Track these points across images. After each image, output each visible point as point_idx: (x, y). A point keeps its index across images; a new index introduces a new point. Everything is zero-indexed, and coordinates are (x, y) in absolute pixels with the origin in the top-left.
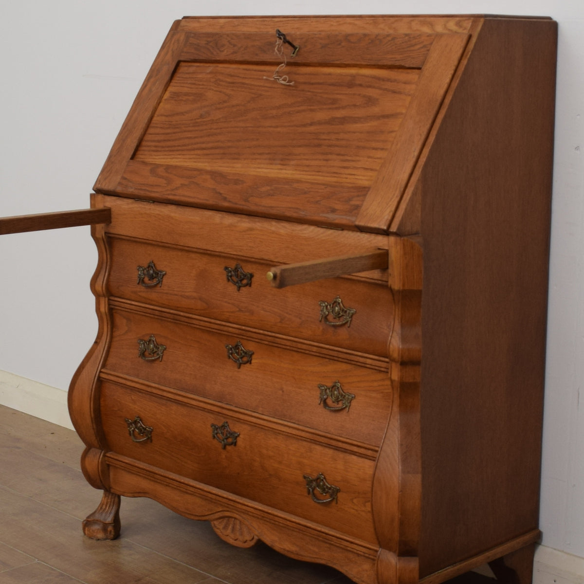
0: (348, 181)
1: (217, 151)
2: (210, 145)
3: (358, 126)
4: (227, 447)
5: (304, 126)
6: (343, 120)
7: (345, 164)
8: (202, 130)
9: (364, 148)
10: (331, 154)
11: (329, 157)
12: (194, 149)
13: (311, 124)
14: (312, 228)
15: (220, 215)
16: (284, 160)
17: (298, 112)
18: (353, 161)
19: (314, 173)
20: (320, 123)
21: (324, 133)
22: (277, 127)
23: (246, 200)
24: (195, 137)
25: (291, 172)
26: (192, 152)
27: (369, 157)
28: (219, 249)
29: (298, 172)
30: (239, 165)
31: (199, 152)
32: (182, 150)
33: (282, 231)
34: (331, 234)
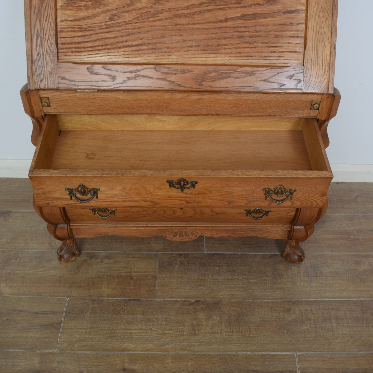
0: (279, 61)
1: (145, 47)
2: (135, 43)
3: (269, 20)
5: (221, 21)
6: (254, 16)
7: (272, 49)
8: (119, 31)
9: (282, 36)
10: (255, 42)
11: (255, 45)
12: (120, 48)
13: (226, 20)
14: (258, 94)
16: (216, 50)
17: (209, 11)
18: (277, 47)
19: (247, 58)
20: (234, 19)
21: (241, 27)
22: (194, 24)
23: (200, 84)
24: (114, 37)
25: (226, 58)
26: (120, 50)
27: (289, 43)
29: (234, 58)
30: (175, 57)
31: (127, 49)
32: (109, 49)
33: (230, 98)
34: (275, 96)
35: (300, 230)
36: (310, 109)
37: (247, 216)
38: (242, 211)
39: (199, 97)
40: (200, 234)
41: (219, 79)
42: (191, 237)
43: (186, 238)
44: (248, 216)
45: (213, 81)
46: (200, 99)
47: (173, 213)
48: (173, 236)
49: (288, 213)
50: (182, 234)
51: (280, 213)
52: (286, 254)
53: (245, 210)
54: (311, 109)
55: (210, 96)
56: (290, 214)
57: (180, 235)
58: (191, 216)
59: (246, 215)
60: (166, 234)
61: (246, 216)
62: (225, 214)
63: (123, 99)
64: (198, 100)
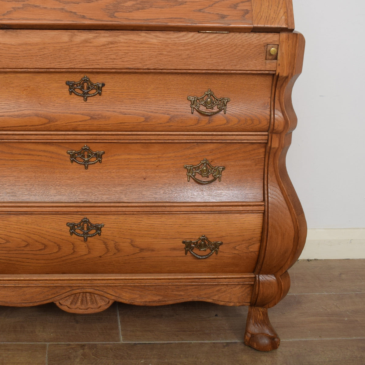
4: (89, 238)
14: (191, 34)
15: (70, 33)
23: (112, 16)
28: (68, 66)
33: (154, 41)
34: (215, 37)
35: (270, 283)
36: (264, 58)
37: (186, 254)
38: (179, 243)
39: (110, 39)
40: (113, 298)
41: (138, 9)
42: (99, 305)
43: (92, 306)
44: (189, 254)
45: (130, 12)
46: (112, 43)
47: (73, 249)
48: (71, 303)
49: (247, 248)
50: (86, 298)
51: (237, 248)
52: (249, 335)
53: (184, 242)
54: (266, 59)
55: (125, 37)
56: (252, 250)
57: (82, 300)
58: (100, 257)
59: (184, 252)
60: (61, 299)
61: (184, 255)
62: (153, 250)
63: (4, 44)
64: (108, 44)
